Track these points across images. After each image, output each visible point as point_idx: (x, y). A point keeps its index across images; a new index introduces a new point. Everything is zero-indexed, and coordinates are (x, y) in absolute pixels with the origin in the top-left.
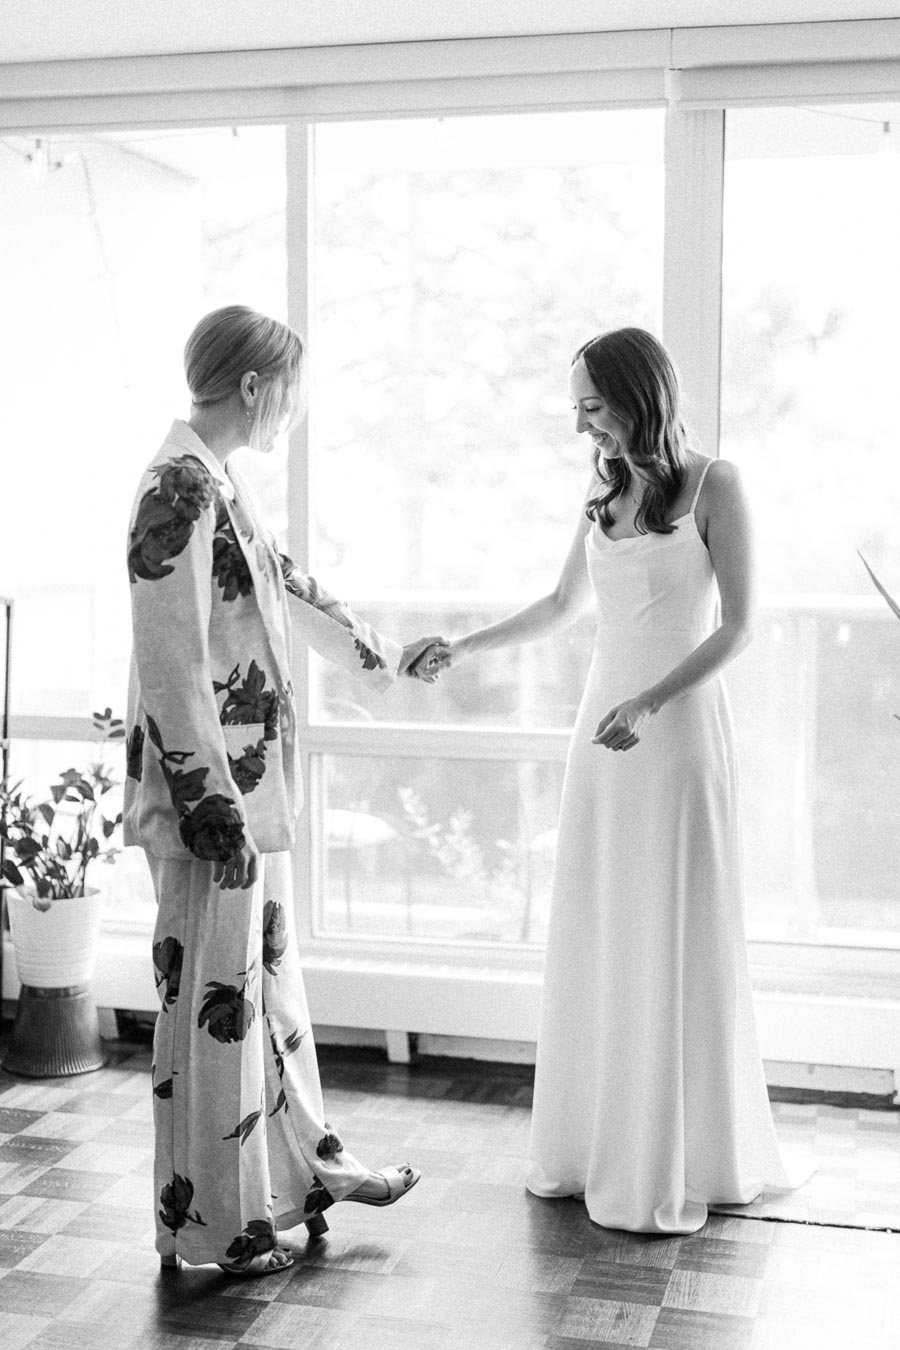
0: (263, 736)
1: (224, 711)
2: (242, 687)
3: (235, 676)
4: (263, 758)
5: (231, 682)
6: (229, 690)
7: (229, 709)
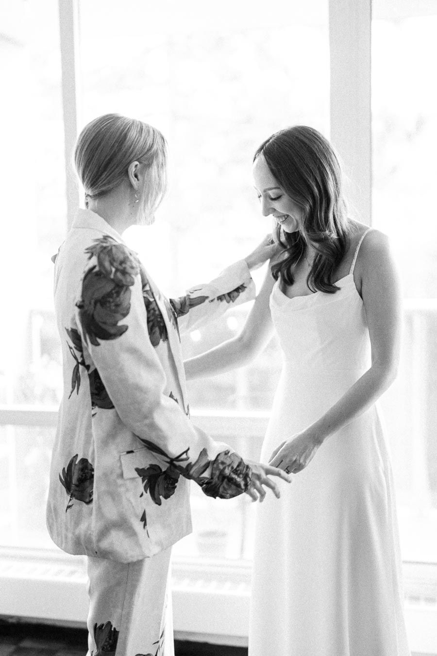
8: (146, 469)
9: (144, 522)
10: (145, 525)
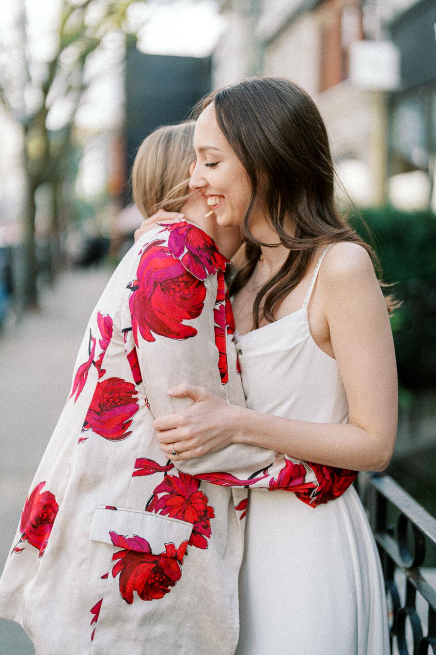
0: (188, 539)
6: (166, 475)
8: (127, 538)
9: (95, 615)
10: (95, 619)
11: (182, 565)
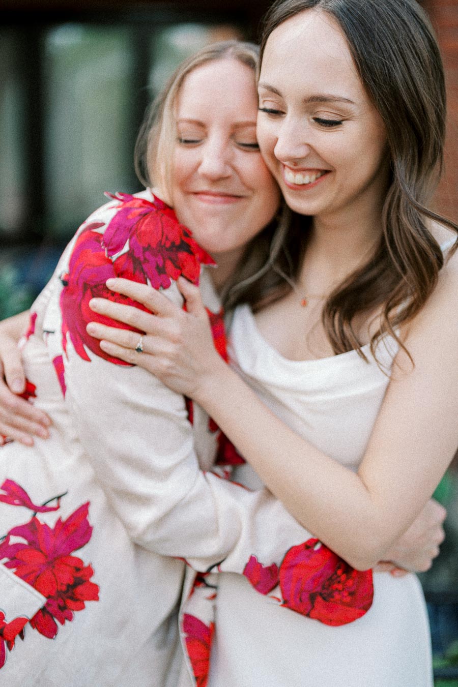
0: (30, 616)
1: (7, 538)
2: (52, 525)
3: (53, 504)
4: (11, 645)
5: (44, 509)
6: (34, 516)
7: (14, 540)
11: (10, 649)
